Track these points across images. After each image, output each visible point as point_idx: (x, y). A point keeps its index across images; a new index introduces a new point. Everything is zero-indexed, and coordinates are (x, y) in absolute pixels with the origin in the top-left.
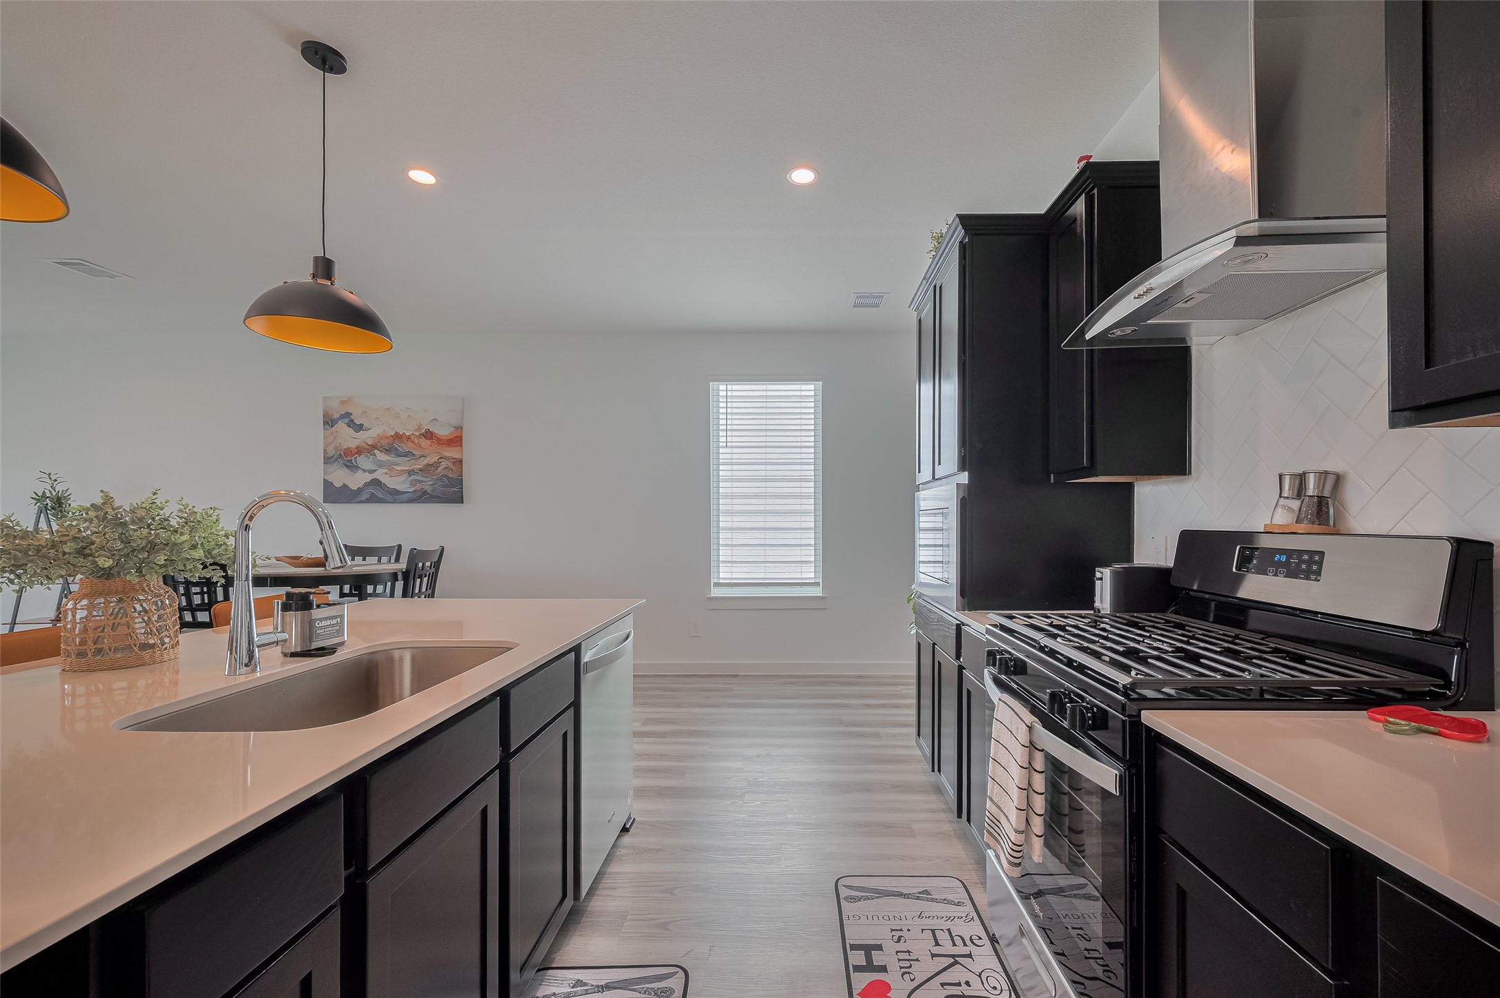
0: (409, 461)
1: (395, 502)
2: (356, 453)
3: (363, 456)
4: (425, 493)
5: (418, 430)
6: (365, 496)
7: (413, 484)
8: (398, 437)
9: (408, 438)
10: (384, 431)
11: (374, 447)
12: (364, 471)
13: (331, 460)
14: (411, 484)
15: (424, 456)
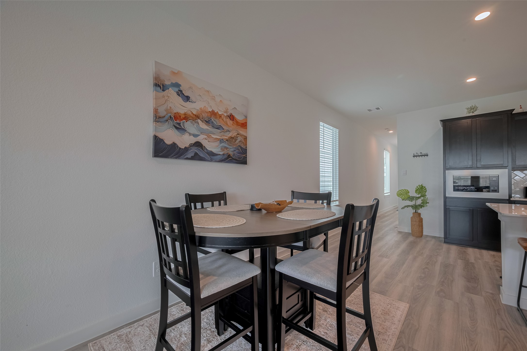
0: (221, 132)
1: (211, 161)
2: (184, 118)
3: (189, 122)
4: (229, 156)
5: (226, 112)
6: (190, 154)
7: (222, 149)
8: (213, 113)
9: (220, 116)
10: (205, 107)
11: (197, 117)
12: (190, 134)
13: (161, 120)
14: (221, 149)
15: (229, 131)
